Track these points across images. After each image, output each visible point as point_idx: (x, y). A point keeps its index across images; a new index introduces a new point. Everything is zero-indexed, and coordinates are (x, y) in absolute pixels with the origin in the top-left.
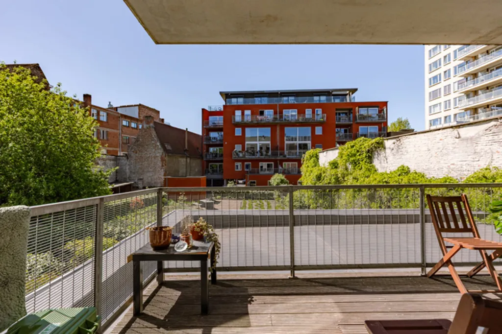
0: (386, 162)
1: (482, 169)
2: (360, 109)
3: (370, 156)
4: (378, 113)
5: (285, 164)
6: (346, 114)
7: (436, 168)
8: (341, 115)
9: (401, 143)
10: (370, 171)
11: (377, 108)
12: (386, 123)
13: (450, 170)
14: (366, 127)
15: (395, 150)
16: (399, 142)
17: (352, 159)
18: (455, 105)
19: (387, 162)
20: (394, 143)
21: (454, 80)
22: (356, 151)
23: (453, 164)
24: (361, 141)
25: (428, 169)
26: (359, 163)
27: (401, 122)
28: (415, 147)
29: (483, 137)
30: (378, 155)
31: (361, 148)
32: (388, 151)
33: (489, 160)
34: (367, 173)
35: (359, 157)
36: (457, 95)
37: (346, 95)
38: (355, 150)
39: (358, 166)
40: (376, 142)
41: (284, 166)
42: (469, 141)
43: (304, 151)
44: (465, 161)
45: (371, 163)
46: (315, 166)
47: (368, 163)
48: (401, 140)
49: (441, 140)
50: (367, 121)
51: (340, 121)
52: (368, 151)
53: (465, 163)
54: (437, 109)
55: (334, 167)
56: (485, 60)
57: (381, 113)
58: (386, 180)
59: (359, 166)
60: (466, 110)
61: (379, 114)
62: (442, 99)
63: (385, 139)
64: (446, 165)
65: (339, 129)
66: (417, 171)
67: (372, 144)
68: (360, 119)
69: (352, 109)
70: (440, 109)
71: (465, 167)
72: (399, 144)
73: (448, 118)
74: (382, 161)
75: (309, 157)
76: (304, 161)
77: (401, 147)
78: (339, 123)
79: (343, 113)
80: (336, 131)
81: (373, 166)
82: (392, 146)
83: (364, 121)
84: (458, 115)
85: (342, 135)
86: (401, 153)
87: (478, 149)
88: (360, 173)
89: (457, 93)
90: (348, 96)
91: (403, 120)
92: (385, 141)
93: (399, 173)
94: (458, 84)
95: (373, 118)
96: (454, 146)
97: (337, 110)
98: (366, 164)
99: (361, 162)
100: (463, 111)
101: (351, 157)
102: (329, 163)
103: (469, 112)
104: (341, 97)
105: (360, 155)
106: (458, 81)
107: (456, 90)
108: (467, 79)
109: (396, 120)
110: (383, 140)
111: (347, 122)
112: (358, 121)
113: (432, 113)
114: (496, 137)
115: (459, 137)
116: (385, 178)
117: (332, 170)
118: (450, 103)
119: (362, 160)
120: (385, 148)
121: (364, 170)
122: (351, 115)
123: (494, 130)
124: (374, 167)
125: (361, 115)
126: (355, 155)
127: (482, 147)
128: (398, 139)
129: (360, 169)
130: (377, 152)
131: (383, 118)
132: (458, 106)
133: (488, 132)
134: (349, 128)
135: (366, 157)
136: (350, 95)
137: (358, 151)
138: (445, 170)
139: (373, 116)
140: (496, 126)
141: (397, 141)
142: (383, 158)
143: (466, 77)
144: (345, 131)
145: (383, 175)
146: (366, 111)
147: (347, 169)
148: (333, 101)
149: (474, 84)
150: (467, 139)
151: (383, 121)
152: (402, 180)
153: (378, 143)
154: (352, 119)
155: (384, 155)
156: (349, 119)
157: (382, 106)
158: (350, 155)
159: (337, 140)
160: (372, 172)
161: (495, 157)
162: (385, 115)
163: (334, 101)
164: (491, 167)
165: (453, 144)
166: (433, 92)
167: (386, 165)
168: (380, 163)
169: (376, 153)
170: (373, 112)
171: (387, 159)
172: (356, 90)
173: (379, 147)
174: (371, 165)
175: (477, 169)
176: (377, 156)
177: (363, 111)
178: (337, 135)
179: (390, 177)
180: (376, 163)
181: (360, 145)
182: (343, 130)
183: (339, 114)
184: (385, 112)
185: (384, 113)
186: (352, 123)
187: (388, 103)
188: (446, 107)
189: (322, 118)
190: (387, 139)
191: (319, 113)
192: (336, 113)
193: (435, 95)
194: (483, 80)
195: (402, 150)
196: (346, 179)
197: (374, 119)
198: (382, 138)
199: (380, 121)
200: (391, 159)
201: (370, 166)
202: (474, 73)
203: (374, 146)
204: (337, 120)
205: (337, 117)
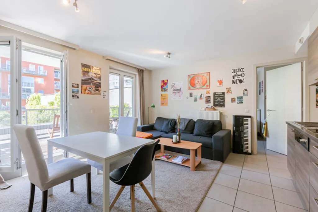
5: (8, 103)
41: (6, 104)
43: (28, 94)
46: (38, 104)
51: (57, 77)
55: (51, 105)
65: (57, 82)
75: (32, 98)
76: (28, 101)
78: (57, 78)
80: (55, 82)
102: (48, 103)
117: (50, 107)
159: (55, 88)
178: (56, 85)
189: (44, 73)
191: (41, 69)
192: (55, 71)
204: (55, 75)
205: (55, 74)
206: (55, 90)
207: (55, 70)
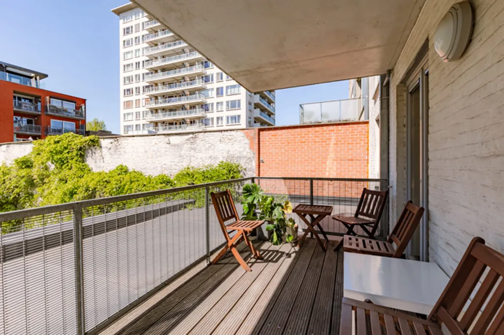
0: (102, 161)
1: (185, 168)
2: (51, 99)
3: (82, 154)
4: (74, 109)
6: (31, 101)
7: (152, 167)
8: (23, 100)
9: (119, 143)
10: (82, 171)
11: (74, 104)
12: (84, 122)
13: (163, 169)
14: (61, 121)
15: (112, 150)
16: (116, 142)
17: (56, 157)
18: (143, 117)
19: (104, 162)
20: (112, 143)
21: (143, 96)
22: (63, 147)
23: (165, 164)
24: (69, 136)
25: (145, 169)
26: (68, 162)
27: (98, 123)
28: (133, 148)
29: (185, 145)
30: (92, 154)
31: (70, 145)
32: (104, 150)
33: (189, 162)
34: (80, 173)
35: (67, 155)
36: (145, 109)
37: (31, 78)
38: (61, 146)
39: (66, 165)
40: (90, 140)
42: (176, 147)
44: (174, 162)
45: (83, 162)
47: (80, 161)
48: (119, 140)
49: (156, 144)
50: (62, 115)
52: (80, 149)
53: (173, 164)
54: (130, 117)
55: (24, 167)
56: (163, 89)
57: (79, 109)
58: (107, 179)
59: (68, 165)
60: (151, 122)
61: (77, 111)
62: (134, 110)
63: (101, 138)
64: (160, 165)
65: (19, 118)
66: (136, 171)
67: (86, 142)
68: (52, 111)
69: (40, 97)
70: (133, 118)
71: (173, 167)
72: (117, 144)
73: (138, 126)
74: (98, 161)
77: (118, 147)
78: (20, 110)
79: (25, 99)
80: (15, 119)
81: (85, 165)
82: (110, 146)
83: (57, 114)
84: (145, 125)
85: (25, 127)
86: (119, 153)
87: (183, 152)
88: (70, 173)
89: (145, 107)
90: (34, 79)
91: (99, 121)
92: (102, 140)
93: (119, 172)
94: (146, 101)
95: (69, 113)
96: (166, 150)
97: (15, 92)
98: (78, 162)
99: (70, 161)
100: (149, 123)
101: (56, 154)
102: (16, 161)
103: (152, 124)
104: (22, 77)
105: (68, 153)
106: (146, 99)
107: (144, 105)
108: (151, 99)
109: (92, 120)
110: (99, 138)
111: (33, 112)
112: (49, 113)
113: (126, 120)
114: (193, 145)
115: (169, 143)
116: (105, 178)
117: (22, 171)
118: (139, 114)
119: (72, 159)
120: (101, 147)
121: (74, 169)
122: (39, 104)
123: (192, 140)
124: (87, 166)
125: (52, 106)
126: (61, 152)
127: (185, 152)
128: (116, 140)
129: (70, 169)
130: (91, 150)
131: (81, 115)
132: (145, 118)
133: (188, 142)
134: (36, 119)
135: (77, 155)
136: (36, 79)
137: (66, 148)
138: (159, 169)
139: (69, 111)
140: (192, 137)
141: (115, 141)
142: (99, 157)
143: (151, 97)
144: (29, 122)
145: (100, 174)
146: (61, 104)
147: (47, 169)
148: (8, 79)
149: (156, 104)
150: (175, 145)
151: (81, 118)
152: (123, 179)
153: (93, 141)
154: (39, 108)
155: (100, 154)
156: (36, 108)
157: (80, 103)
158: (54, 152)
159: (15, 131)
160: (86, 171)
161: (192, 159)
162: (84, 113)
163: (10, 79)
164: (190, 167)
165: (165, 148)
166: (127, 102)
167: (102, 165)
168: (96, 162)
169: (90, 152)
170: (70, 107)
171: (103, 158)
172: (46, 76)
173: (94, 146)
174: (83, 164)
175: (182, 168)
176: (90, 154)
177: (56, 103)
178: (16, 125)
179: (110, 177)
180: (90, 162)
181: (69, 142)
182: (25, 119)
183: (20, 99)
184: (84, 110)
185: (82, 110)
186: (40, 113)
187: (86, 101)
188: (137, 117)
190: (104, 138)
192: (15, 97)
193: (128, 104)
194: (161, 103)
195: (120, 150)
196: (46, 180)
197: (70, 115)
198: (97, 136)
199: (77, 118)
200: (107, 157)
201: (83, 166)
202: (156, 95)
203: (88, 144)
204: (15, 105)
205: (15, 102)
206: (15, 136)
207: (15, 95)
